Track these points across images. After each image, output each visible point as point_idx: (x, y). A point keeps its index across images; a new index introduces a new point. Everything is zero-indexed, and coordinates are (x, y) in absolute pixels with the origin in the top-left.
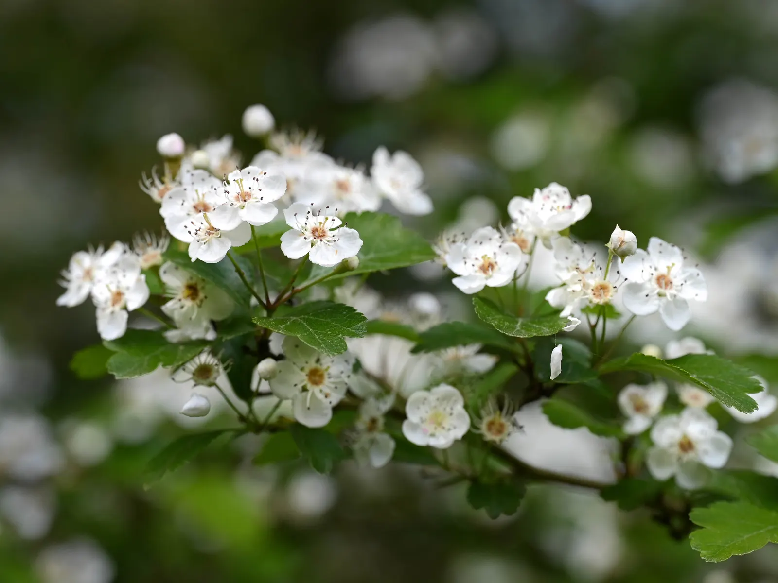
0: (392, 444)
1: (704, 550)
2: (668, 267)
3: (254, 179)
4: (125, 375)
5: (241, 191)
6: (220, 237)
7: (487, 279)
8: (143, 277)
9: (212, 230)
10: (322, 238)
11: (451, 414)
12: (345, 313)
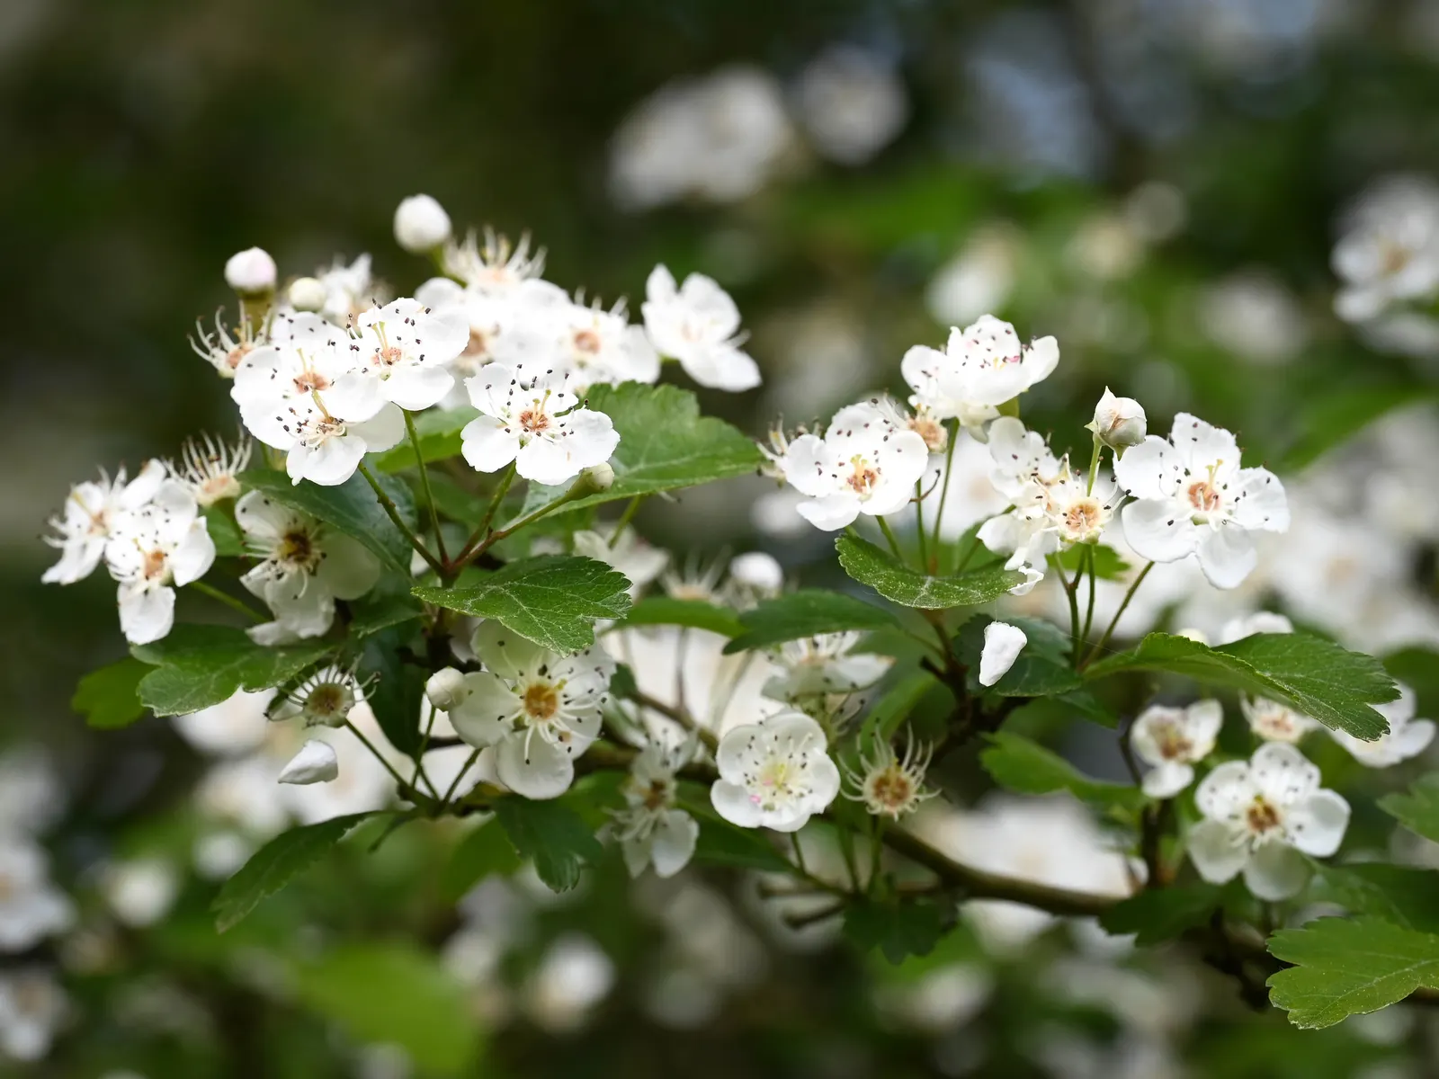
0: (694, 829)
1: (1296, 1008)
2: (1210, 468)
3: (407, 321)
4: (174, 710)
5: (382, 345)
6: (345, 435)
7: (862, 501)
8: (203, 520)
9: (331, 421)
10: (540, 430)
11: (803, 766)
12: (589, 574)
